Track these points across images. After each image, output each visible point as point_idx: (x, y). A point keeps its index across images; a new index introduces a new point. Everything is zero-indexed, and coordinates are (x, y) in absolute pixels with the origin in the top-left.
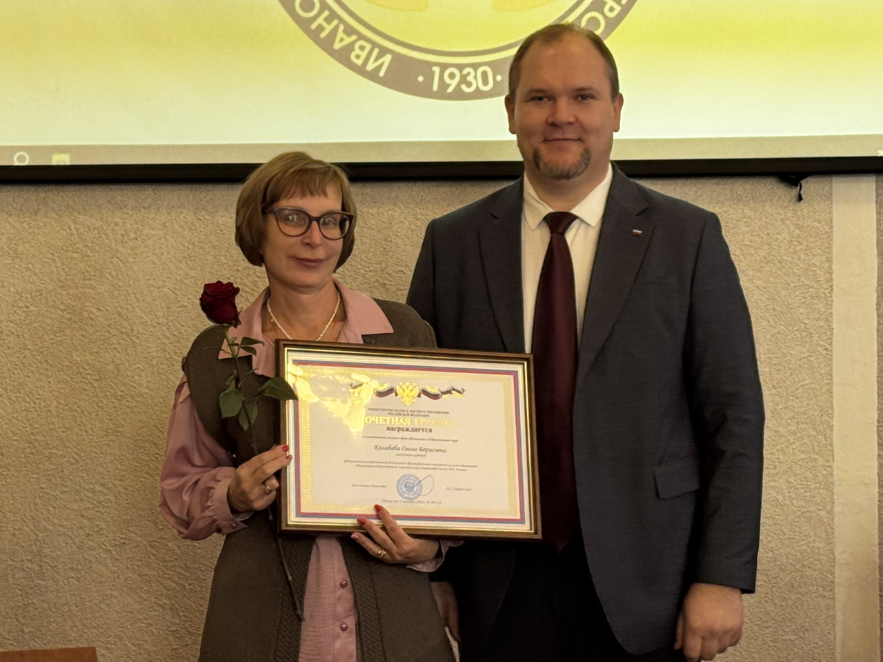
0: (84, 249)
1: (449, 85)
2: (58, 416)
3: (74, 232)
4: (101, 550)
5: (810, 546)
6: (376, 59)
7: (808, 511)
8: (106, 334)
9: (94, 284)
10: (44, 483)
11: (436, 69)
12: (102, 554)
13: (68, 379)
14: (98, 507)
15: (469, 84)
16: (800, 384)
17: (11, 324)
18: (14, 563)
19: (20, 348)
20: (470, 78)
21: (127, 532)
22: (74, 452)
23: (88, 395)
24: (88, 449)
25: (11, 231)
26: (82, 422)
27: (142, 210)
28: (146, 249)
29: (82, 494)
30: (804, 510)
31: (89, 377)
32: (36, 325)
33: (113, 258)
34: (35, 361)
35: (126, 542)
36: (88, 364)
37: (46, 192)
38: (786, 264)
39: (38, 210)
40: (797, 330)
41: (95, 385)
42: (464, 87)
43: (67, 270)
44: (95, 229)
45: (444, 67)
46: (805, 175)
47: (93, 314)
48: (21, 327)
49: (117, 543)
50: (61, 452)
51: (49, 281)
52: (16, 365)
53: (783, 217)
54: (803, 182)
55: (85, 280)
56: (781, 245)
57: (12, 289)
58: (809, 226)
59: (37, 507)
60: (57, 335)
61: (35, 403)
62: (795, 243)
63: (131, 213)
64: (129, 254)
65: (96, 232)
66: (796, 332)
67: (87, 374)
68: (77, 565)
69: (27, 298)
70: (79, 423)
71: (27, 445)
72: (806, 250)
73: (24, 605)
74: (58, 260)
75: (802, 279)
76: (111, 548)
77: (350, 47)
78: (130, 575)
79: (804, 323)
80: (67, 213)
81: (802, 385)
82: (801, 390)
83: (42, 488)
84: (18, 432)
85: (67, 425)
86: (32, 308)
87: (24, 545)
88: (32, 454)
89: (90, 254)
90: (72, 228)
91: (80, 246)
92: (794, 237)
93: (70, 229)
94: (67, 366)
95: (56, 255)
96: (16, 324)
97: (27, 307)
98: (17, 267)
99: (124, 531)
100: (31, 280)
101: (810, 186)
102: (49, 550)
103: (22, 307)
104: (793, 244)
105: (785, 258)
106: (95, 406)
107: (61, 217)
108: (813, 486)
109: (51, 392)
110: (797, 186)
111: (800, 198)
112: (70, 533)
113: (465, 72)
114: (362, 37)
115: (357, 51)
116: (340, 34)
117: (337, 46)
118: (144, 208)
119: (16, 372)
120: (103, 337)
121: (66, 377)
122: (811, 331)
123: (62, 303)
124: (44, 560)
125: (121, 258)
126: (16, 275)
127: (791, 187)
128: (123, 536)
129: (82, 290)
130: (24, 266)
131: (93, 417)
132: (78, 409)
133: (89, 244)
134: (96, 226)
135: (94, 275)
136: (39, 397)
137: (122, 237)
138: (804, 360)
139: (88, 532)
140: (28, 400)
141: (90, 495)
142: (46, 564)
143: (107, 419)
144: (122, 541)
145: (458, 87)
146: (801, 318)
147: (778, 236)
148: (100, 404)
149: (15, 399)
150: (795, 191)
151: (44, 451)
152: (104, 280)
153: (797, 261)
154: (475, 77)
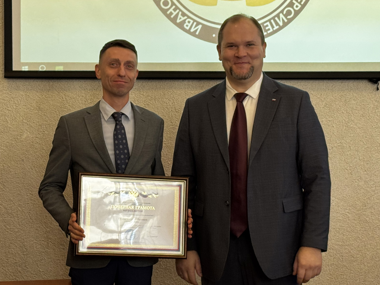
0: (69, 107)
17: (37, 139)
19: (41, 149)
25: (37, 99)
27: (94, 90)
32: (48, 139)
37: (53, 82)
38: (372, 118)
39: (49, 90)
48: (41, 140)
51: (53, 120)
52: (39, 156)
53: (370, 97)
54: (379, 82)
56: (369, 109)
57: (38, 124)
59: (47, 218)
63: (89, 91)
66: (375, 147)
68: (63, 243)
69: (44, 128)
73: (41, 260)
75: (378, 124)
80: (62, 91)
82: (377, 172)
87: (41, 234)
90: (64, 98)
92: (375, 106)
97: (44, 131)
98: (40, 114)
100: (46, 120)
102: (51, 236)
104: (374, 109)
105: (371, 115)
107: (59, 93)
110: (377, 84)
111: (378, 89)
119: (39, 159)
124: (50, 240)
126: (39, 117)
127: (374, 84)
130: (43, 114)
134: (74, 97)
147: (368, 105)
149: (38, 171)
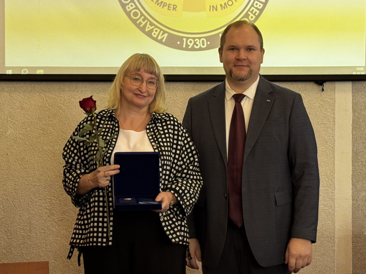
0: (49, 106)
1: (189, 45)
2: (38, 170)
3: (45, 99)
4: (53, 222)
5: (326, 222)
6: (161, 36)
7: (325, 209)
8: (57, 139)
9: (52, 120)
10: (32, 196)
11: (185, 39)
12: (54, 224)
13: (42, 156)
14: (53, 205)
15: (197, 45)
16: (322, 161)
17: (20, 135)
18: (20, 227)
19: (23, 144)
20: (198, 43)
21: (64, 215)
22: (44, 184)
23: (49, 162)
24: (49, 183)
25: (21, 99)
26: (47, 173)
27: (71, 92)
28: (72, 106)
29: (46, 200)
30: (323, 209)
31: (50, 155)
32: (30, 135)
33: (60, 110)
34: (29, 149)
35: (63, 219)
36: (50, 150)
37: (34, 85)
38: (318, 115)
39: (31, 91)
40: (321, 140)
41: (52, 158)
42: (195, 46)
43: (42, 114)
44: (53, 99)
45: (188, 38)
46: (325, 81)
47: (52, 131)
48: (24, 136)
49: (60, 219)
50: (38, 184)
51: (35, 118)
52: (22, 150)
53: (316, 97)
54: (324, 84)
55: (49, 118)
56: (315, 108)
57: (21, 121)
58: (326, 100)
59: (29, 205)
60: (38, 139)
61: (29, 165)
62: (321, 107)
63: (67, 93)
64: (66, 108)
65: (54, 99)
66: (321, 141)
67: (49, 154)
68: (44, 228)
69: (26, 125)
70: (46, 173)
71: (25, 181)
72: (325, 110)
73: (24, 243)
74: (38, 110)
75: (323, 121)
76: (57, 221)
77: (152, 31)
78: (65, 232)
79: (324, 138)
80: (43, 93)
81: (323, 161)
82: (323, 163)
83: (31, 198)
84: (22, 176)
85: (41, 174)
86: (28, 129)
87: (24, 220)
88: (28, 185)
89: (51, 108)
90: (44, 98)
91: (47, 105)
92: (320, 105)
93: (43, 99)
94: (41, 151)
95: (38, 108)
96: (22, 135)
97: (26, 128)
98: (23, 113)
99: (63, 215)
100: (28, 118)
101: (327, 85)
102: (33, 222)
103: (24, 128)
104: (320, 108)
105: (317, 113)
106: (52, 166)
107: (40, 94)
108: (327, 200)
109: (35, 161)
110: (322, 85)
111: (323, 90)
112: (42, 216)
113: (196, 40)
114: (156, 27)
115: (154, 32)
116: (148, 25)
117: (147, 30)
118: (72, 91)
119: (22, 153)
120: (55, 140)
121: (41, 155)
122: (327, 141)
123: (40, 127)
124: (32, 225)
125: (63, 110)
126: (22, 116)
127: (319, 86)
128: (62, 217)
129: (47, 122)
130: (25, 112)
131: (51, 171)
132: (46, 168)
133: (50, 105)
134: (54, 98)
135: (53, 116)
136: (31, 163)
137: (63, 102)
138: (324, 152)
139: (48, 215)
140: (26, 164)
141: (50, 201)
142: (32, 227)
143: (57, 171)
144: (62, 219)
145: (193, 46)
146: (323, 135)
147: (315, 105)
148: (54, 166)
149: (21, 164)
150: (321, 87)
151: (32, 184)
152: (56, 118)
153: (322, 114)
154: (200, 43)
